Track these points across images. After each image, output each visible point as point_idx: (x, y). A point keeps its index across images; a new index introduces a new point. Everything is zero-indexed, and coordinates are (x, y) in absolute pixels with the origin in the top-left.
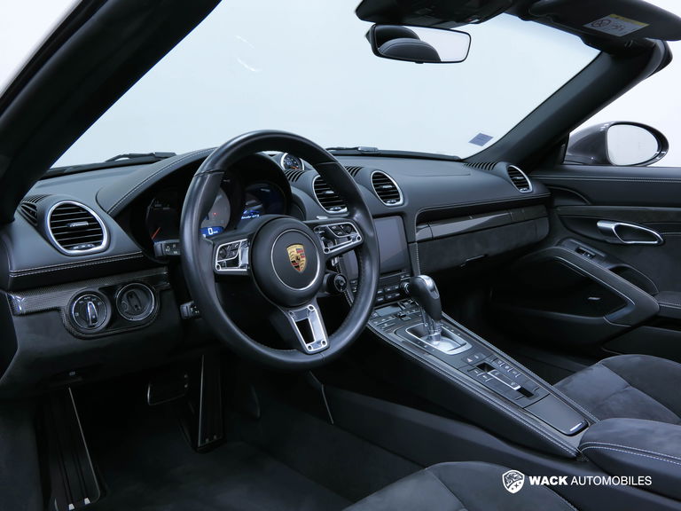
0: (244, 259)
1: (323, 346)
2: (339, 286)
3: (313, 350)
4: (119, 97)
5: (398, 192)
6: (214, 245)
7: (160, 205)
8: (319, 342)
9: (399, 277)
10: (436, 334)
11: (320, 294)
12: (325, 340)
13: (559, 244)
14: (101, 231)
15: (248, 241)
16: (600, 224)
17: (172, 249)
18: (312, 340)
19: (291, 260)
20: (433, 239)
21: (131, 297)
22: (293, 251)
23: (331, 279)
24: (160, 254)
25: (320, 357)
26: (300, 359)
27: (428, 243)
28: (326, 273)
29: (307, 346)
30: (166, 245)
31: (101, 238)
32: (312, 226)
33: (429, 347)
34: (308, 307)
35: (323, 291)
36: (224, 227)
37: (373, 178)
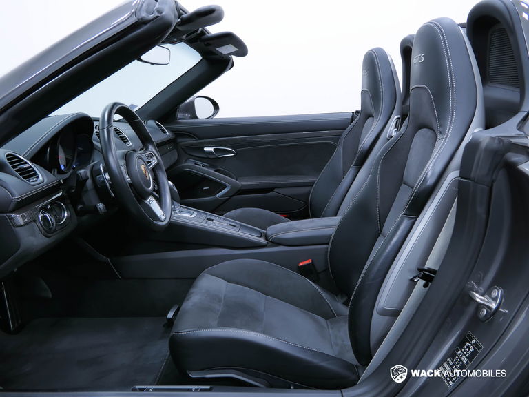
4: (90, 88)
12: (164, 214)
13: (185, 162)
16: (206, 149)
31: (37, 174)
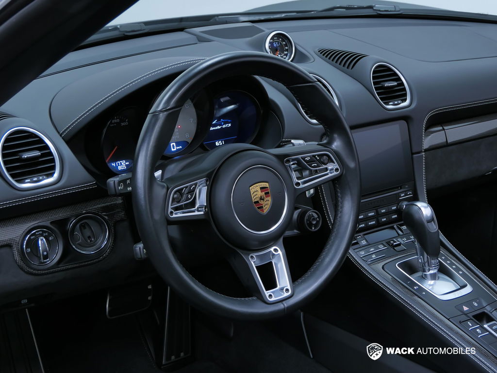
0: (202, 199)
1: (286, 295)
2: (310, 225)
3: (273, 299)
5: (404, 89)
6: (168, 189)
7: (118, 121)
8: (282, 289)
9: (398, 195)
10: (432, 272)
11: (288, 233)
12: (289, 288)
14: (53, 160)
15: (207, 181)
17: (126, 186)
18: (275, 286)
19: (254, 199)
20: (447, 145)
21: (85, 228)
22: (256, 191)
23: (302, 216)
24: (113, 192)
25: (281, 306)
26: (259, 309)
27: (439, 150)
28: (296, 208)
29: (267, 293)
30: (120, 182)
31: (53, 168)
32: (281, 158)
33: (421, 289)
34: (272, 249)
35: (292, 230)
36: (190, 141)
37: (374, 72)
